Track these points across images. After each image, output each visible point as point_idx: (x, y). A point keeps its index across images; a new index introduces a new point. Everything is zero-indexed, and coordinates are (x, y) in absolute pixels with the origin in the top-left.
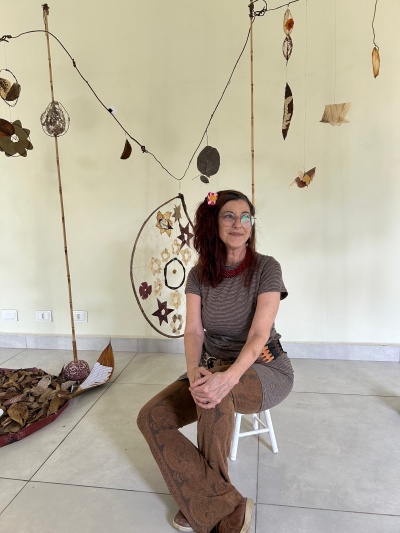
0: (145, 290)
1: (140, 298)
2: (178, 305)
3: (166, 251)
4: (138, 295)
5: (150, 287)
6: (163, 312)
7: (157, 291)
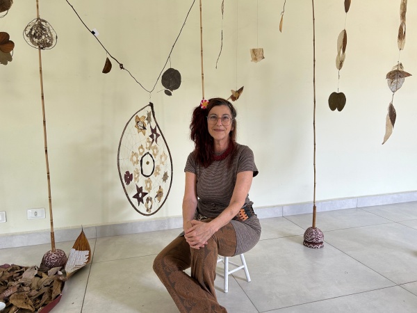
0: (129, 178)
1: (125, 184)
2: (149, 189)
3: (142, 147)
4: (124, 181)
5: (132, 175)
6: (140, 195)
7: (136, 179)
